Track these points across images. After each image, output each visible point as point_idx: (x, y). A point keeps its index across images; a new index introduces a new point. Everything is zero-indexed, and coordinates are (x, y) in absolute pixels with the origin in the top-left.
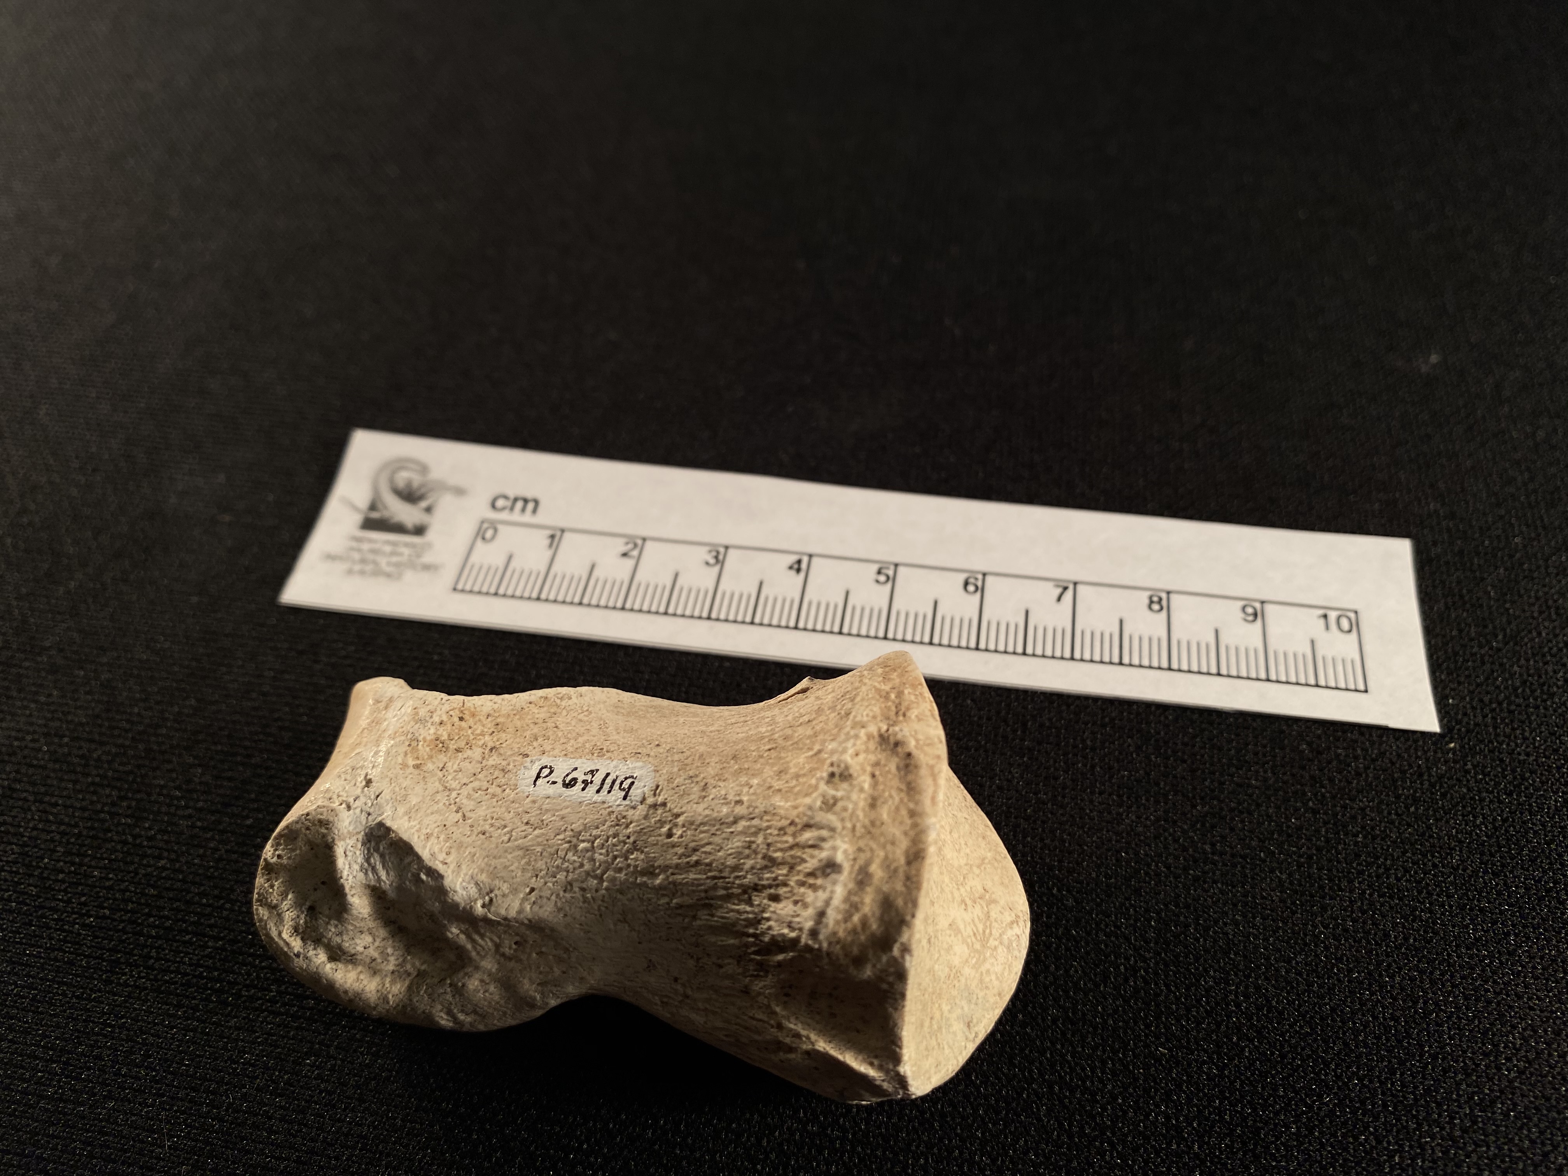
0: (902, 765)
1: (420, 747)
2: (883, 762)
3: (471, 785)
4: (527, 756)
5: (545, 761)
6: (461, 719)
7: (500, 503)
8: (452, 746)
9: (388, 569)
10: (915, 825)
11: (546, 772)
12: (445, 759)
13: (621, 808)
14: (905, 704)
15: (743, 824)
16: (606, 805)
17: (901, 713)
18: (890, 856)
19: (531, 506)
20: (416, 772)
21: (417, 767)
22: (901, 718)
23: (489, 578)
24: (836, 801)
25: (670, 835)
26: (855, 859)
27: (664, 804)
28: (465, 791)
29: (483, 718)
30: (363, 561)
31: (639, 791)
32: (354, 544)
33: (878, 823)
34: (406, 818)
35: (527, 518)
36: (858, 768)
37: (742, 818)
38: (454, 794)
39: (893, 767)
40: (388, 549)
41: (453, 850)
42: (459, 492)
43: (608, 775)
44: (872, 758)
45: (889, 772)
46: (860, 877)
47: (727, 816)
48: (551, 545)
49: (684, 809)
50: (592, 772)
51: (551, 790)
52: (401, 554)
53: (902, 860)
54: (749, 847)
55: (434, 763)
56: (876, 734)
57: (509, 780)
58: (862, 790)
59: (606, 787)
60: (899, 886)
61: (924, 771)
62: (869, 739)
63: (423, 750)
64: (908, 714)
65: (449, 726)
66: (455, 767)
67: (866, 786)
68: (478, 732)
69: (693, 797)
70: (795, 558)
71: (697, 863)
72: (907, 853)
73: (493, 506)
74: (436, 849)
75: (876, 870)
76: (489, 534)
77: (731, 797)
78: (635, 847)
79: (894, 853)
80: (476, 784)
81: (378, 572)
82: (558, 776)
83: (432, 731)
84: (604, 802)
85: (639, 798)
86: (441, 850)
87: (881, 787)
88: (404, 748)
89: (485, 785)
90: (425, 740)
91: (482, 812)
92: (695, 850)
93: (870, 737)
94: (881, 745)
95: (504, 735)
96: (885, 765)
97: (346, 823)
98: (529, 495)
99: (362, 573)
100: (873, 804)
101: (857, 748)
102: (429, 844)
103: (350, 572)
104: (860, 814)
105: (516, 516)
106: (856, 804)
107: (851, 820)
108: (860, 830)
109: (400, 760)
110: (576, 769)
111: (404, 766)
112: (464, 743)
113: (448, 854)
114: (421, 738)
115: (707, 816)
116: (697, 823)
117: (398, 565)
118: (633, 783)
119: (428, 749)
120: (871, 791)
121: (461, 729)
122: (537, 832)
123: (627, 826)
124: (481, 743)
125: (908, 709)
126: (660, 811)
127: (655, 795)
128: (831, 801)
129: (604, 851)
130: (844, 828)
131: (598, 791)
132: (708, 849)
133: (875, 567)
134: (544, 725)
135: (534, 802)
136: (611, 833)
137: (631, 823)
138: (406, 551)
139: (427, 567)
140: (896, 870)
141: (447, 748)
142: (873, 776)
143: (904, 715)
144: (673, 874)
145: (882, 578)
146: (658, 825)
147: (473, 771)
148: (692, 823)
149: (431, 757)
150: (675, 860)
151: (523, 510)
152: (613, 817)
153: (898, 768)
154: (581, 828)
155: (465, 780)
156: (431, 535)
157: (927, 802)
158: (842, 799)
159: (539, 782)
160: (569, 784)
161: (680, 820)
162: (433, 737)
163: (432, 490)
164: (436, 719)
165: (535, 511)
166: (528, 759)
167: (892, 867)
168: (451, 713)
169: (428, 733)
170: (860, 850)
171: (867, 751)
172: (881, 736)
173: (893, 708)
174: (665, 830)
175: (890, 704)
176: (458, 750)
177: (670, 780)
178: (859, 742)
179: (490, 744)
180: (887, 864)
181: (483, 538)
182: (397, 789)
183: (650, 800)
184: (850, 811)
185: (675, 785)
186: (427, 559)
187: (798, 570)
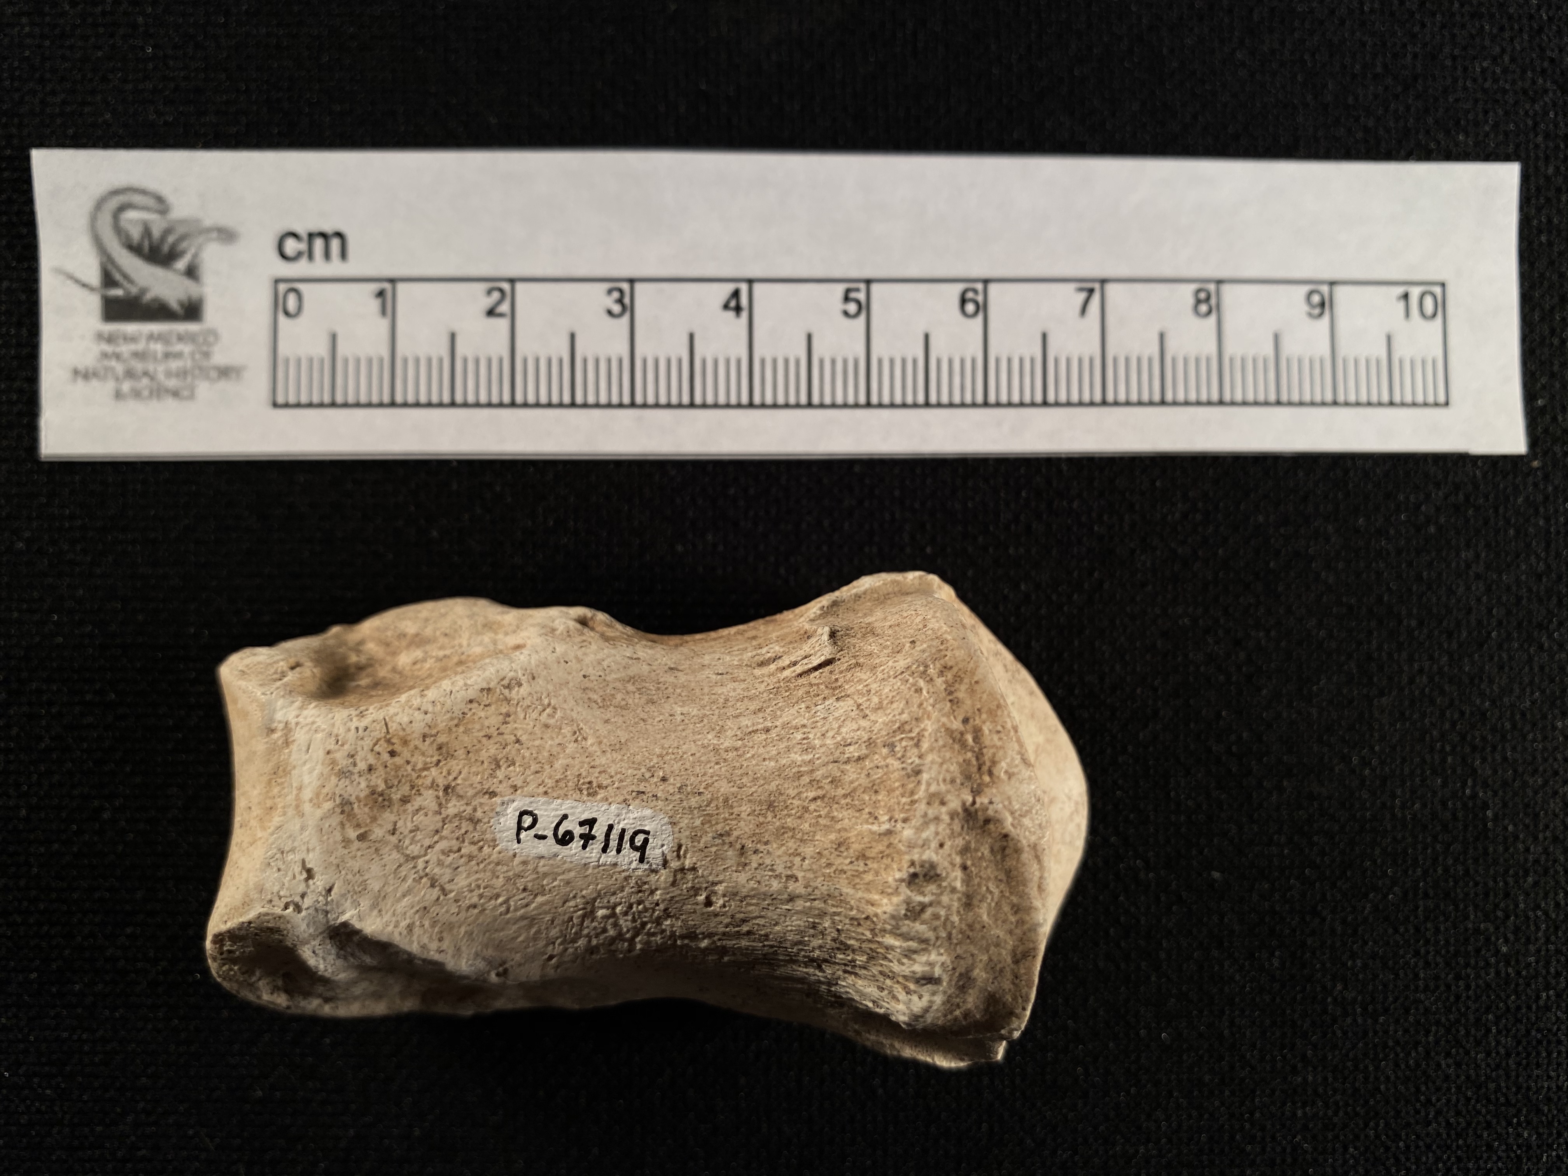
0: (997, 847)
1: (356, 810)
2: (973, 845)
3: (438, 847)
4: (493, 794)
5: (521, 803)
6: (392, 754)
7: (291, 246)
8: (396, 796)
9: (172, 383)
10: (1021, 922)
11: (527, 821)
12: (393, 818)
13: (639, 873)
14: (988, 753)
15: (800, 904)
16: (618, 869)
17: (985, 768)
18: (995, 959)
19: (335, 244)
20: (364, 845)
21: (362, 837)
22: (987, 778)
23: (316, 375)
24: (923, 907)
25: (708, 903)
26: (954, 969)
27: (693, 869)
28: (432, 856)
29: (418, 742)
30: (130, 374)
31: (658, 852)
32: (108, 348)
33: (978, 926)
34: (375, 912)
35: (336, 268)
36: (946, 864)
37: (799, 896)
38: (421, 863)
39: (985, 850)
40: (158, 348)
41: (445, 934)
42: (227, 235)
43: (611, 827)
44: (960, 842)
45: (982, 858)
46: (961, 983)
47: (780, 893)
48: (384, 312)
49: (721, 878)
50: (591, 822)
51: (542, 848)
52: (179, 355)
53: (1009, 960)
54: (814, 927)
55: (381, 826)
56: (960, 810)
57: (484, 833)
58: (954, 890)
59: (613, 843)
60: (1007, 985)
61: (1026, 856)
62: (952, 818)
63: (361, 812)
64: (995, 771)
65: (381, 771)
66: (410, 826)
67: (958, 884)
68: (420, 766)
69: (729, 863)
70: (730, 288)
71: (749, 933)
72: (1014, 953)
73: (283, 256)
74: (425, 940)
75: (980, 974)
76: (292, 302)
77: (780, 869)
78: (667, 914)
79: (1000, 954)
80: (443, 845)
81: (158, 392)
82: (546, 826)
83: (363, 785)
84: (615, 865)
85: (660, 861)
86: (431, 937)
87: (977, 881)
88: (336, 820)
89: (455, 844)
90: (358, 799)
91: (462, 881)
92: (744, 921)
93: (953, 815)
94: (967, 821)
95: (454, 762)
96: (977, 850)
97: (304, 926)
98: (328, 228)
99: (137, 394)
100: (969, 902)
101: (940, 837)
102: (415, 938)
103: (118, 395)
104: (955, 919)
105: (319, 267)
106: (949, 908)
107: (945, 929)
108: (956, 936)
109: (338, 837)
110: (565, 817)
111: (346, 842)
112: (407, 787)
113: (441, 940)
114: (353, 799)
115: (753, 889)
116: (743, 894)
117: (182, 374)
118: (646, 841)
119: (366, 810)
120: (964, 889)
121: (397, 768)
122: (540, 899)
123: (652, 892)
124: (428, 782)
125: (994, 763)
126: (690, 876)
127: (678, 856)
128: (918, 908)
129: (630, 918)
130: (937, 938)
131: (604, 850)
132: (761, 921)
133: (840, 289)
134: (500, 739)
135: (525, 863)
136: (633, 900)
137: (657, 889)
138: (186, 348)
139: (225, 372)
140: (1001, 971)
141: (390, 800)
142: (964, 868)
143: (990, 773)
144: (720, 940)
145: (852, 308)
146: (692, 893)
147: (432, 827)
148: (735, 894)
149: (374, 819)
150: (721, 929)
151: (327, 255)
152: (632, 882)
153: (992, 850)
154: (595, 895)
155: (427, 843)
156: (211, 314)
157: (1033, 892)
158: (931, 904)
159: (523, 835)
160: (565, 839)
161: (720, 889)
162: (367, 792)
163: (183, 238)
164: (362, 766)
165: (343, 255)
166: (497, 800)
167: (998, 968)
168: (377, 748)
169: (359, 788)
170: (958, 957)
171: (952, 836)
172: (966, 810)
173: (974, 762)
174: (701, 898)
175: (969, 755)
176: (405, 800)
177: (694, 838)
178: (941, 827)
179: (441, 782)
180: (992, 967)
181: (287, 313)
182: (350, 877)
183: (674, 864)
184: (943, 919)
185: (702, 845)
186: (219, 358)
187: (738, 309)
